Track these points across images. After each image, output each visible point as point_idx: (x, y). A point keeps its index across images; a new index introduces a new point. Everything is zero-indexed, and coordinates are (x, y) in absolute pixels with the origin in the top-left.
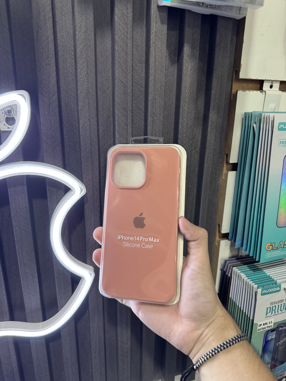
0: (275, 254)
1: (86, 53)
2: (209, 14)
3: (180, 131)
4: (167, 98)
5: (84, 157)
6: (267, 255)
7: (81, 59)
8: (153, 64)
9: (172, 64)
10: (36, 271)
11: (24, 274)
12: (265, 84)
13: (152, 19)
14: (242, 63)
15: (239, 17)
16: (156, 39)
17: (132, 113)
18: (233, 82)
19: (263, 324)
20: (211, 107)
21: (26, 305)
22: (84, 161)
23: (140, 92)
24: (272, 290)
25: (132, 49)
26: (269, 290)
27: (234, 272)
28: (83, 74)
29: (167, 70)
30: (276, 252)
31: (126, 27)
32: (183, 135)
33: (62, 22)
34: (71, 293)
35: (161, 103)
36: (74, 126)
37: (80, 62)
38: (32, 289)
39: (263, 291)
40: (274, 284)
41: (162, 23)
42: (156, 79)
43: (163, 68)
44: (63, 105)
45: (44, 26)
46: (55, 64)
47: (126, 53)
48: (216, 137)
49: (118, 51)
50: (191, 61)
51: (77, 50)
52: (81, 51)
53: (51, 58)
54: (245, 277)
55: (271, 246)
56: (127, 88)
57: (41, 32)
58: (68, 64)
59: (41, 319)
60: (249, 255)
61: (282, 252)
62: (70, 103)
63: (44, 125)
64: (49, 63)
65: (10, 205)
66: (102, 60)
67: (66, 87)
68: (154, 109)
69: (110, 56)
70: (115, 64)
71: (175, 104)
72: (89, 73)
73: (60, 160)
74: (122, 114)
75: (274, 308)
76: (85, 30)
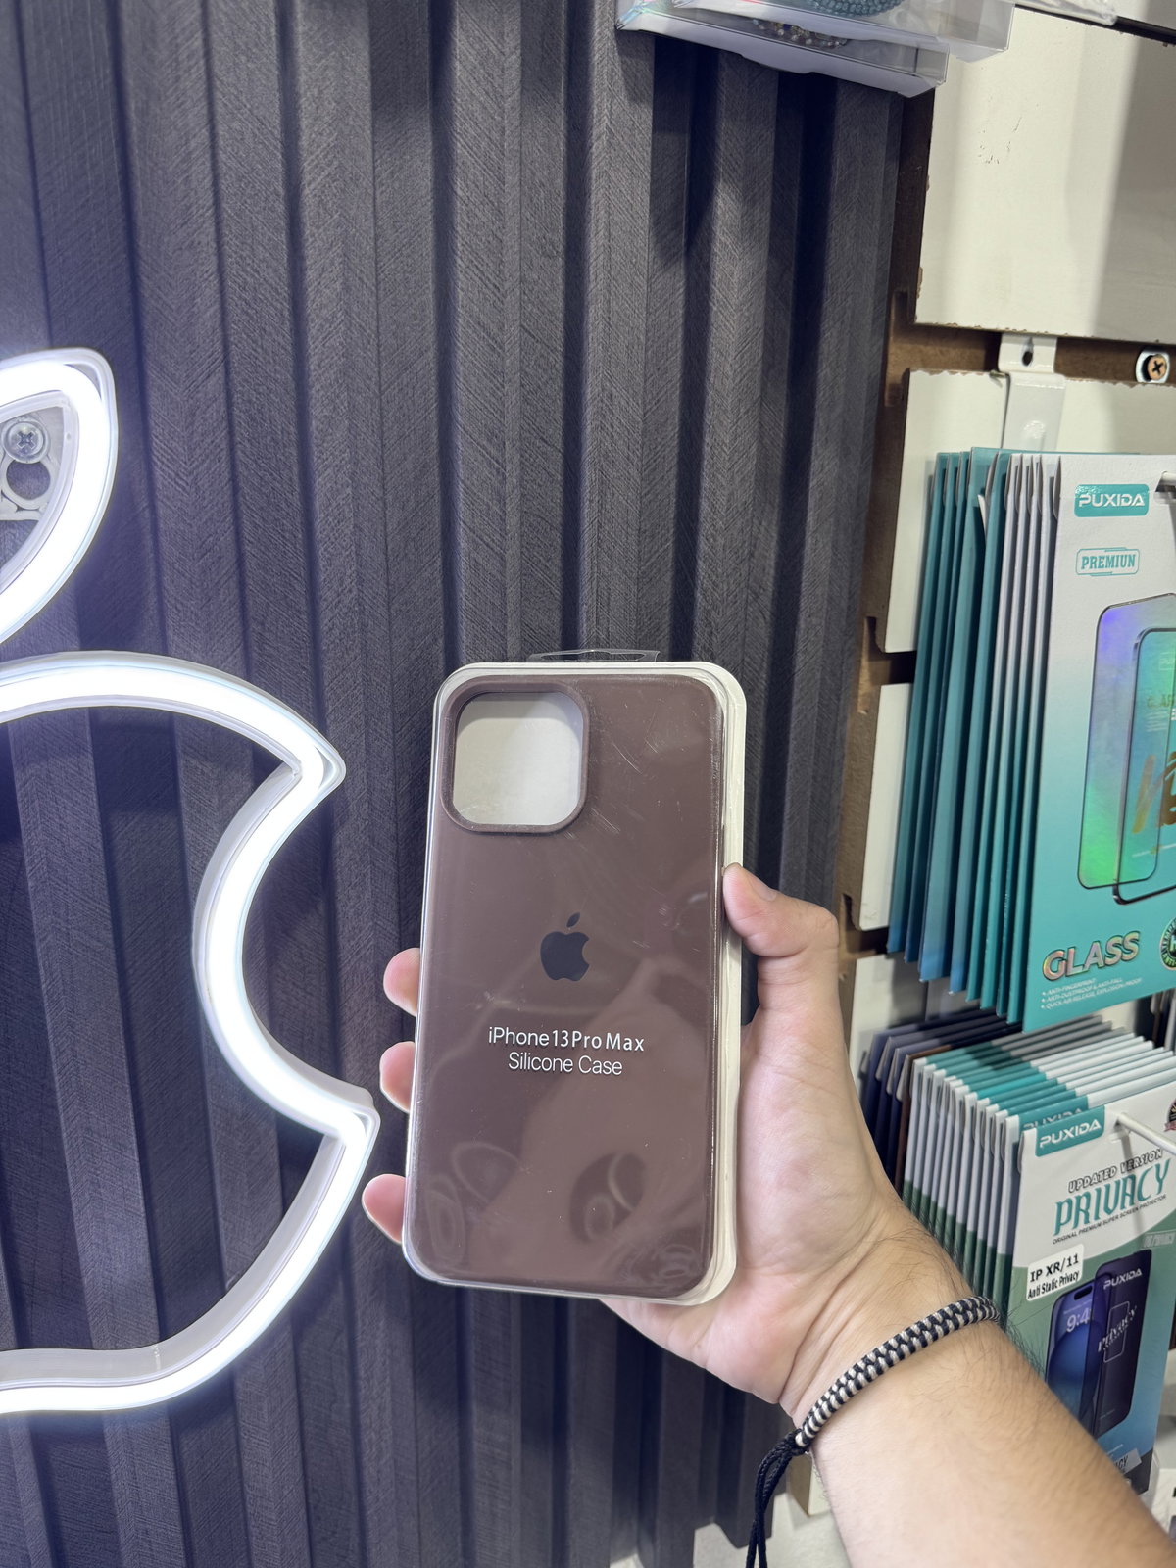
0: (1078, 994)
1: (341, 207)
2: (807, 72)
3: (705, 527)
4: (650, 396)
5: (331, 630)
7: (321, 231)
8: (601, 257)
9: (666, 264)
10: (133, 1124)
11: (80, 1140)
12: (1005, 348)
13: (595, 81)
14: (923, 263)
15: (910, 88)
16: (611, 159)
17: (521, 451)
18: (891, 338)
19: (1048, 1268)
20: (816, 430)
21: (87, 1273)
22: (332, 646)
23: (545, 371)
24: (1073, 1133)
25: (519, 195)
26: (1065, 1134)
27: (921, 1077)
28: (328, 291)
30: (1080, 984)
31: (495, 107)
32: (715, 540)
33: (239, 78)
34: (279, 1211)
35: (631, 411)
36: (284, 505)
38: (114, 1200)
39: (1043, 1138)
40: (1079, 1110)
41: (635, 98)
42: (613, 315)
43: (636, 275)
45: (171, 90)
46: (214, 245)
47: (499, 211)
48: (837, 549)
49: (467, 201)
50: (741, 250)
51: (306, 191)
52: (320, 196)
53: (200, 221)
54: (967, 1093)
55: (1061, 965)
56: (500, 351)
57: (158, 111)
58: (261, 248)
59: (153, 1329)
60: (979, 1005)
61: (1100, 986)
62: (270, 410)
63: (168, 499)
65: (21, 844)
66: (398, 237)
67: (254, 345)
68: (604, 438)
69: (426, 224)
70: (454, 251)
71: (681, 420)
72: (353, 288)
73: (235, 645)
74: (484, 456)
75: (1084, 1200)
76: (335, 111)
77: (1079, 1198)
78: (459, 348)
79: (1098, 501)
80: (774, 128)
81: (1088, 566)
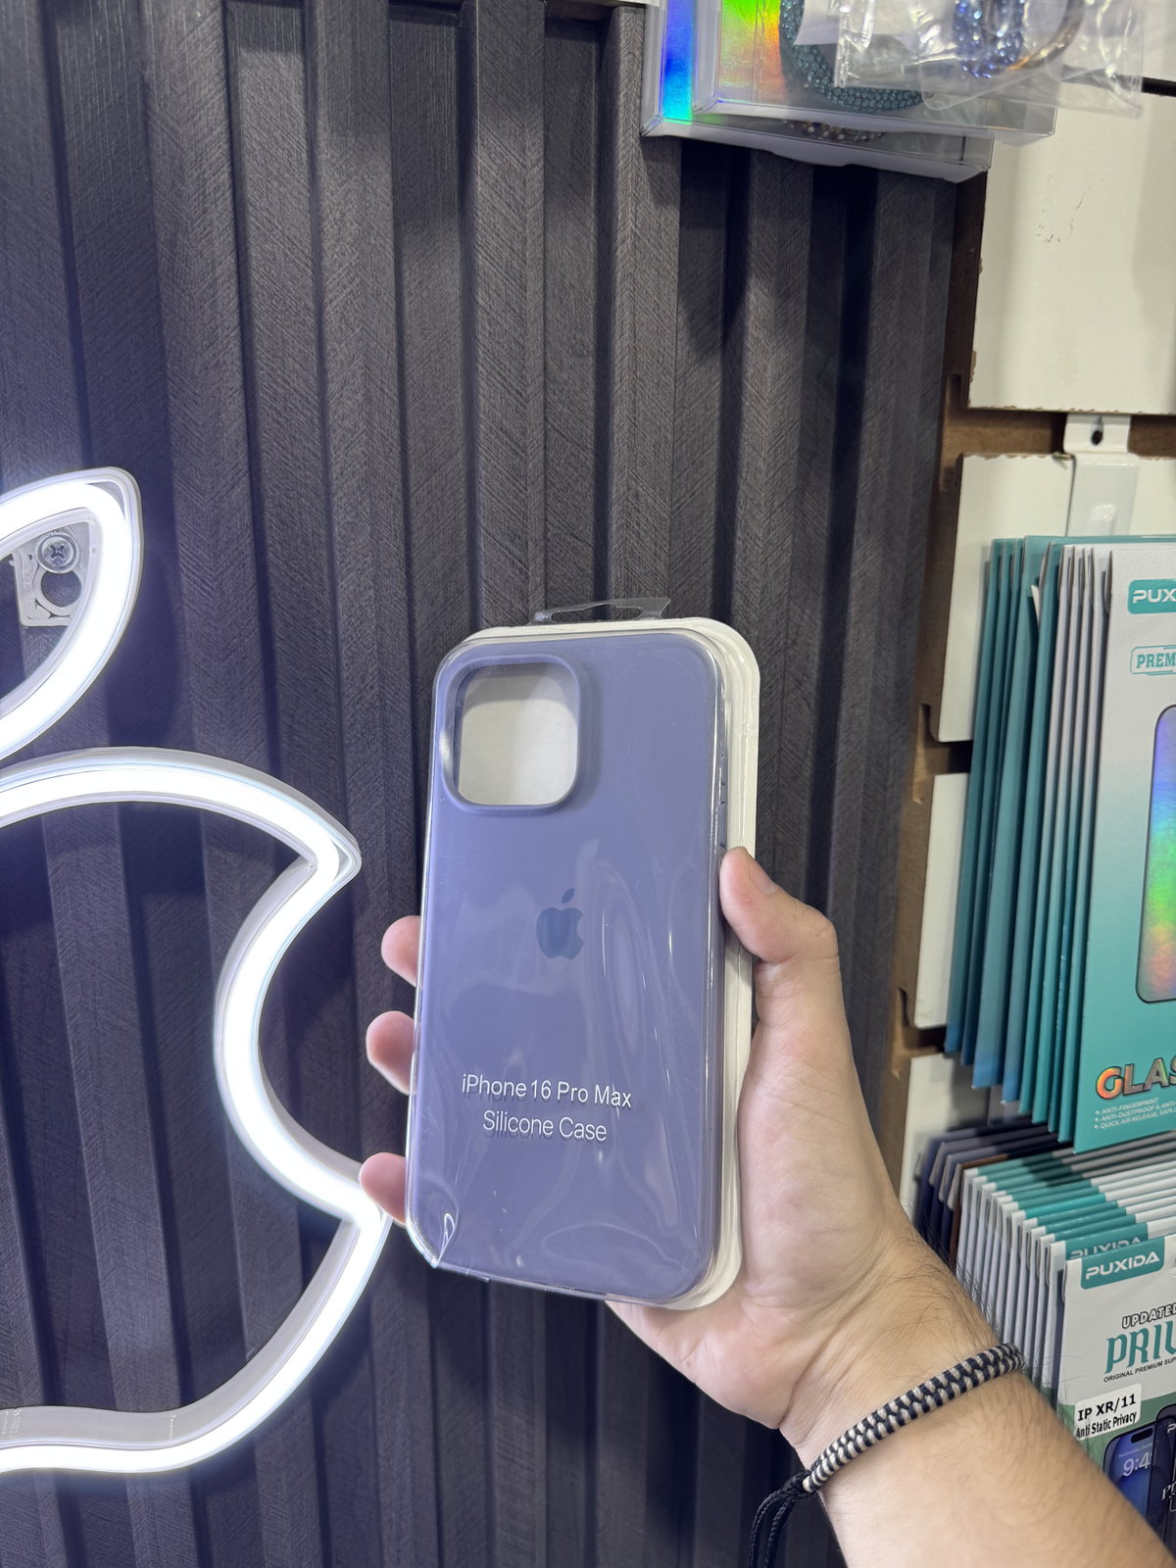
0: (1137, 1114)
1: (363, 322)
2: (843, 165)
4: (684, 490)
5: (352, 725)
6: (1104, 1119)
7: (343, 345)
8: (626, 358)
9: (702, 358)
10: (156, 1195)
11: (106, 1209)
12: (1071, 429)
13: (620, 187)
14: (977, 346)
15: (959, 174)
16: (636, 261)
17: (546, 549)
18: (946, 422)
19: (1098, 1407)
20: (857, 520)
21: (111, 1337)
22: (353, 741)
23: (575, 469)
24: (1127, 1265)
25: (541, 302)
26: (1116, 1266)
27: (970, 1187)
28: (349, 403)
29: (682, 379)
30: (1140, 1104)
31: (517, 218)
33: (270, 203)
34: (300, 1287)
35: (658, 509)
36: (314, 604)
37: (341, 356)
38: (138, 1268)
39: (1089, 1270)
40: (1137, 1240)
41: (660, 200)
42: (639, 416)
43: (665, 375)
44: (272, 521)
45: (198, 222)
46: (239, 364)
47: (521, 319)
48: (881, 639)
49: (488, 310)
50: (774, 343)
51: (329, 308)
52: (342, 313)
53: (225, 342)
54: (1014, 1211)
55: (1118, 1082)
56: (523, 455)
57: (186, 241)
58: (291, 360)
60: (1030, 1116)
61: (1164, 1106)
62: (300, 513)
63: (194, 603)
64: (218, 362)
65: (52, 922)
66: (426, 344)
67: (285, 453)
68: (630, 535)
69: (455, 330)
70: (476, 359)
71: (716, 513)
72: (375, 399)
73: (259, 740)
74: (507, 556)
75: (1140, 1339)
76: (357, 232)
77: (1134, 1335)
78: (481, 453)
79: (1155, 596)
80: (808, 223)
81: (1145, 664)
